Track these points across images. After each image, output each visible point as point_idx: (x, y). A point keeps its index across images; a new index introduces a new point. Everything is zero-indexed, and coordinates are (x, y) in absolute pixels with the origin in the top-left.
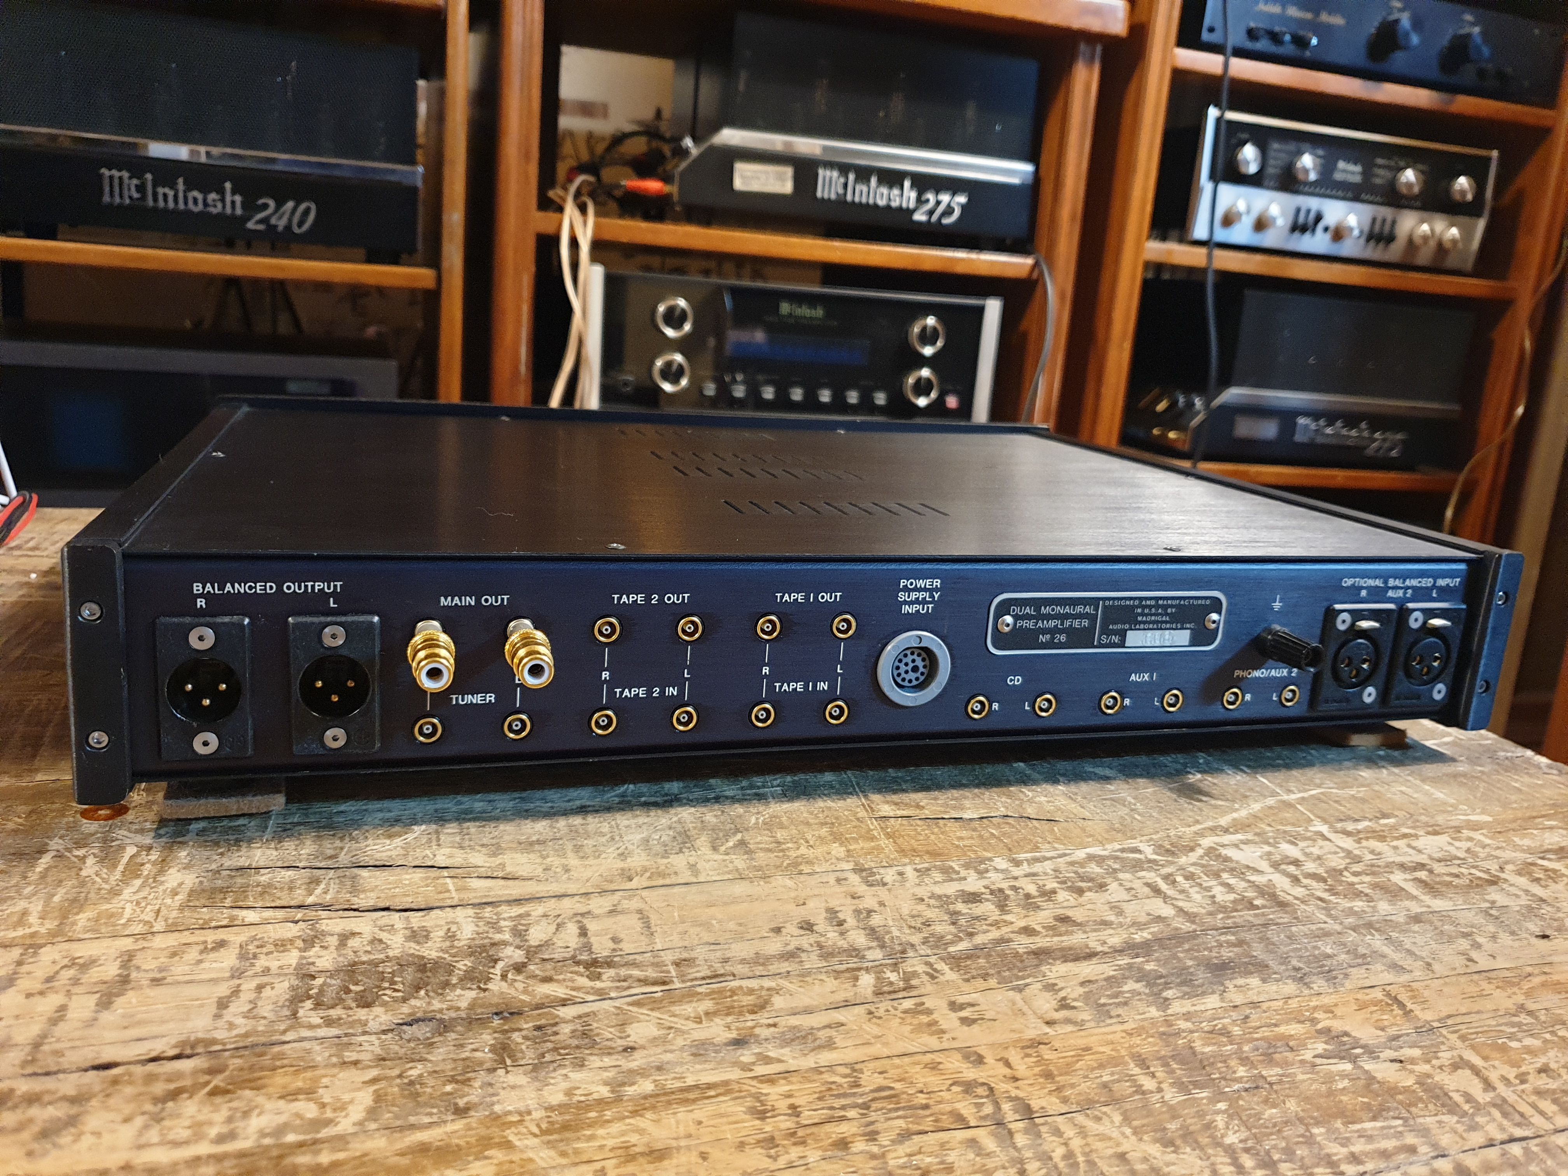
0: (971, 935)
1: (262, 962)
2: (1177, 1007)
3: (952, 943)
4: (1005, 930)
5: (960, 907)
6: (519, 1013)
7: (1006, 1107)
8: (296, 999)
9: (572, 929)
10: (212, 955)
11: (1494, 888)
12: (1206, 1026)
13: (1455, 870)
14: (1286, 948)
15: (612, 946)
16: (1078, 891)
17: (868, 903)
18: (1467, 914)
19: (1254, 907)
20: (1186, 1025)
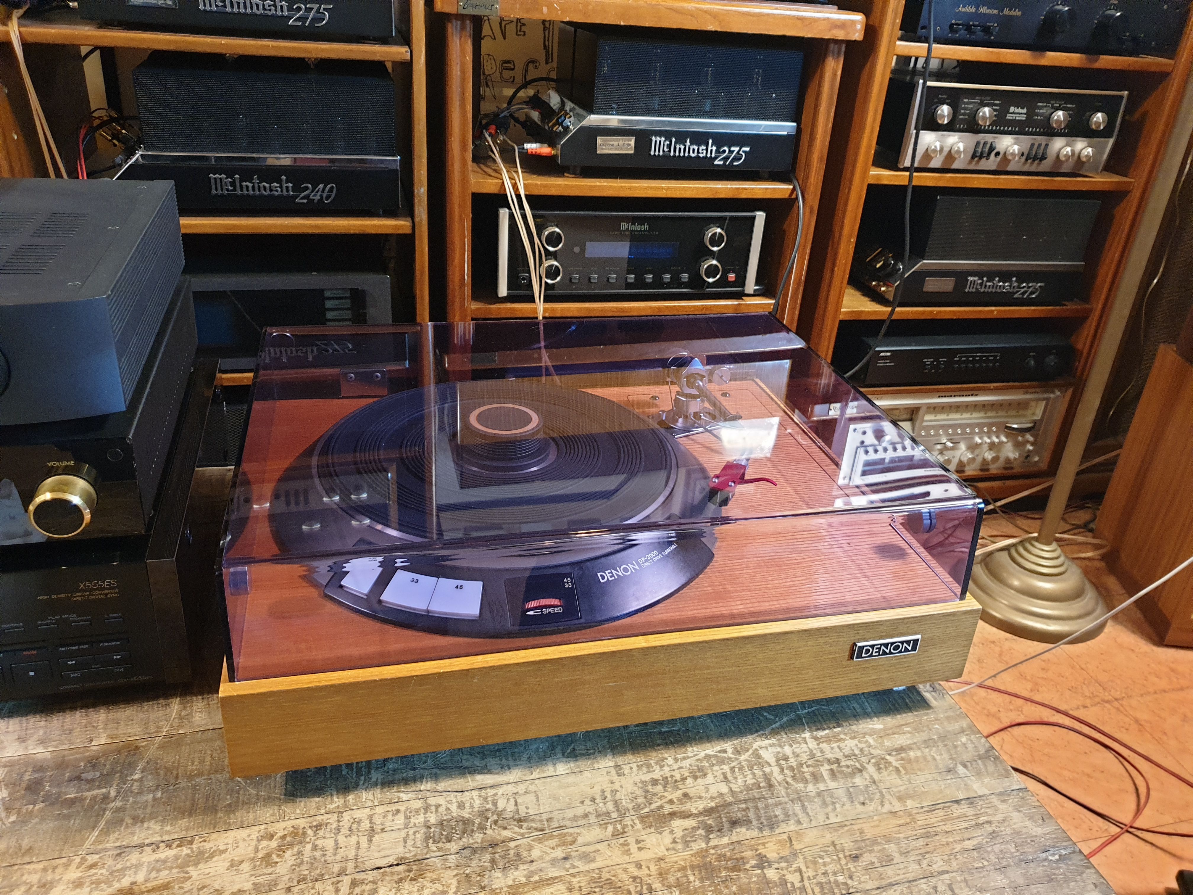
0: (650, 804)
1: (413, 820)
2: (712, 844)
3: (643, 809)
4: (663, 801)
5: (650, 788)
6: (496, 845)
7: (645, 887)
8: (427, 838)
9: (512, 801)
10: (397, 817)
11: (859, 774)
12: (719, 852)
13: (850, 763)
14: (762, 812)
15: (526, 811)
16: (696, 778)
17: (617, 786)
18: (840, 791)
19: (759, 787)
20: (712, 851)
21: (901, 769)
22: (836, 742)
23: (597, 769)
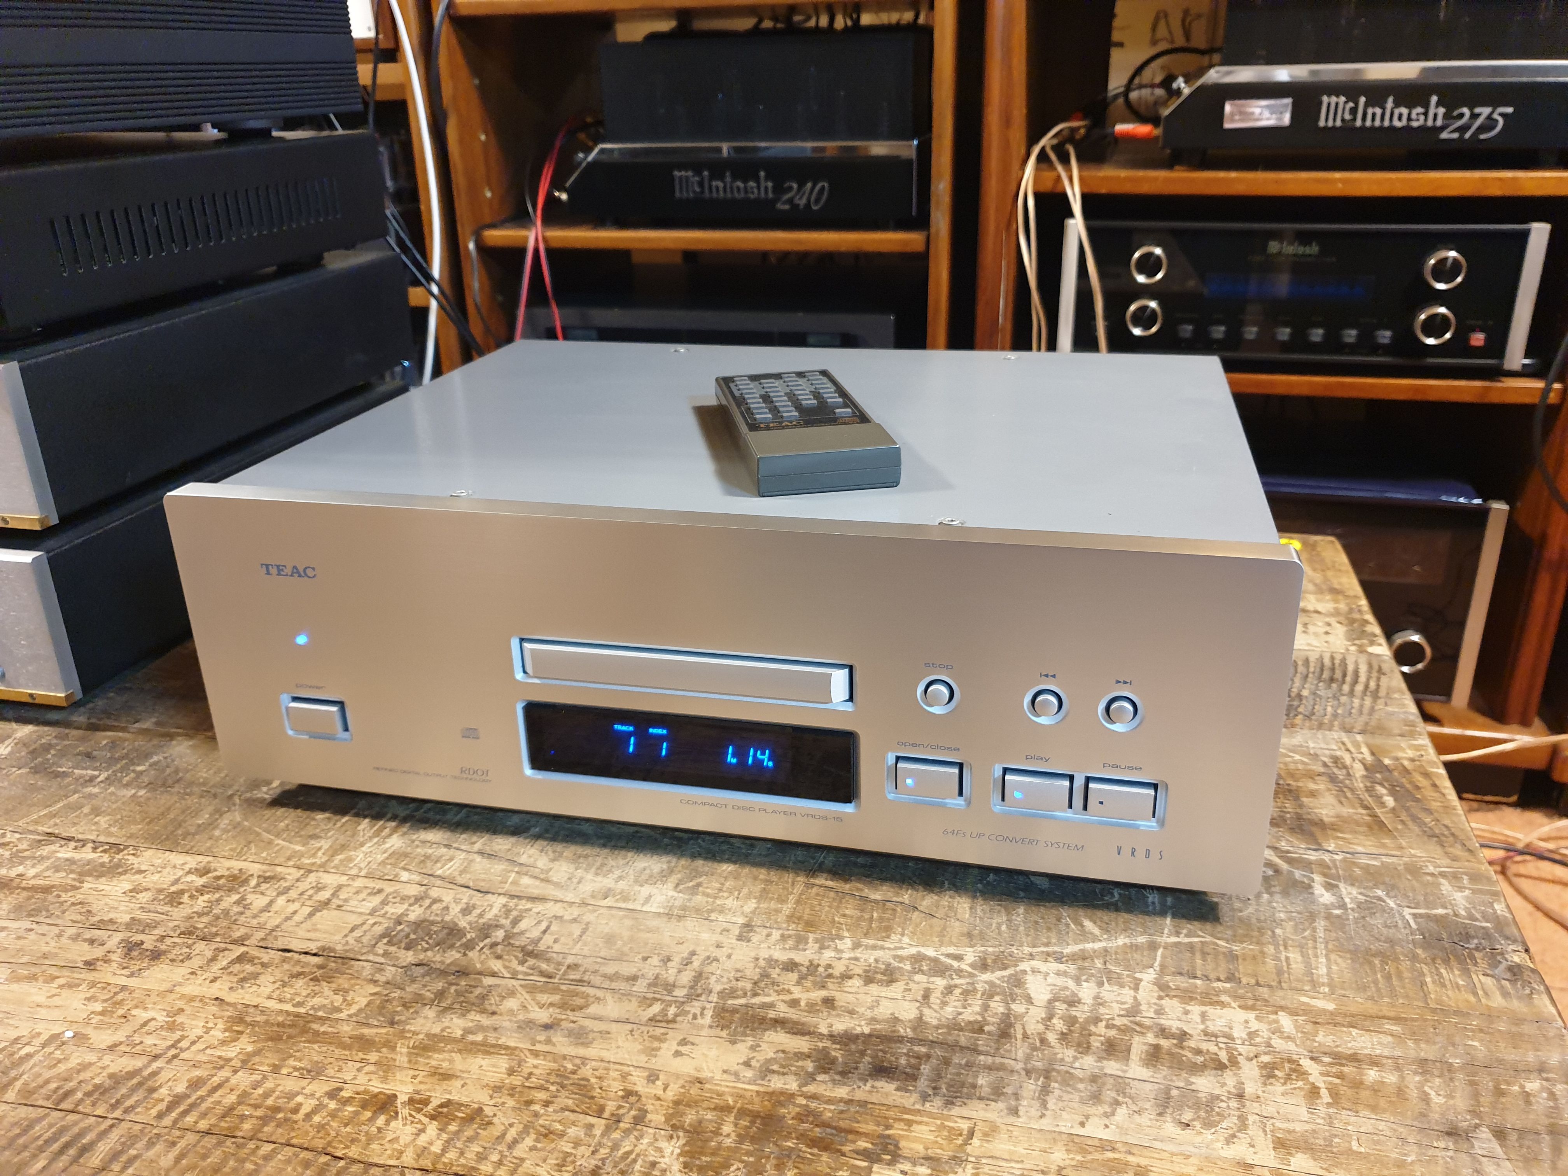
0: (755, 995)
2: (811, 1089)
3: (737, 997)
4: (781, 997)
6: (466, 974)
7: (633, 1113)
8: (383, 935)
9: (543, 926)
11: (1214, 1072)
12: (813, 1105)
13: (1204, 1046)
14: (951, 1070)
15: (550, 943)
16: (869, 980)
17: (720, 954)
18: (1148, 1086)
19: (981, 1030)
20: (802, 1101)
21: (1324, 1092)
22: (1203, 1004)
23: (712, 921)
